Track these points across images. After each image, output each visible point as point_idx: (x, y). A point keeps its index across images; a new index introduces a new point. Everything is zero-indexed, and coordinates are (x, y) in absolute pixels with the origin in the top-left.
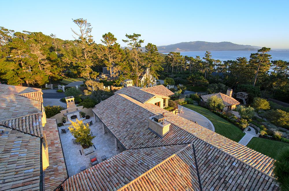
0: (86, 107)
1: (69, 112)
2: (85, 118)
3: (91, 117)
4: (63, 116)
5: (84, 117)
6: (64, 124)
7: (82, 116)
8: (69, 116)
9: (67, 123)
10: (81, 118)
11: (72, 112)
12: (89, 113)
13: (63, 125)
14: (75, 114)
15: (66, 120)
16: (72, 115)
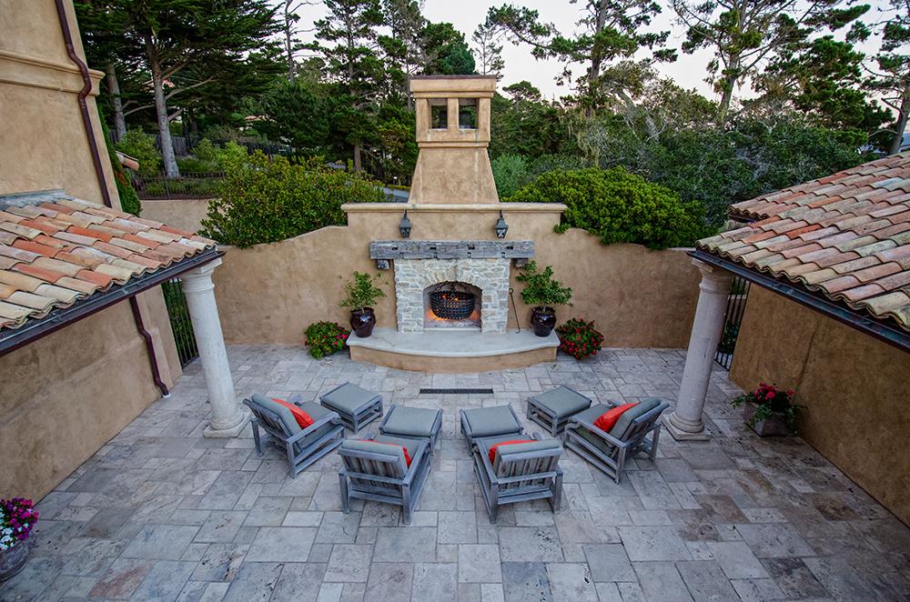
0: (592, 225)
1: (424, 232)
2: (553, 341)
3: (612, 343)
4: (364, 268)
5: (542, 331)
6: (352, 341)
7: (524, 311)
8: (414, 278)
9: (381, 340)
10: (513, 323)
11: (445, 246)
12: (599, 302)
13: (346, 348)
14: (471, 271)
15: (380, 308)
16: (438, 271)
